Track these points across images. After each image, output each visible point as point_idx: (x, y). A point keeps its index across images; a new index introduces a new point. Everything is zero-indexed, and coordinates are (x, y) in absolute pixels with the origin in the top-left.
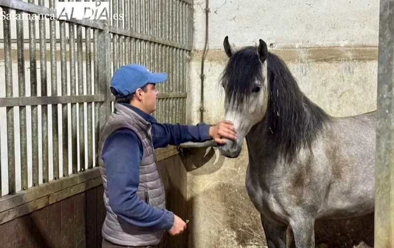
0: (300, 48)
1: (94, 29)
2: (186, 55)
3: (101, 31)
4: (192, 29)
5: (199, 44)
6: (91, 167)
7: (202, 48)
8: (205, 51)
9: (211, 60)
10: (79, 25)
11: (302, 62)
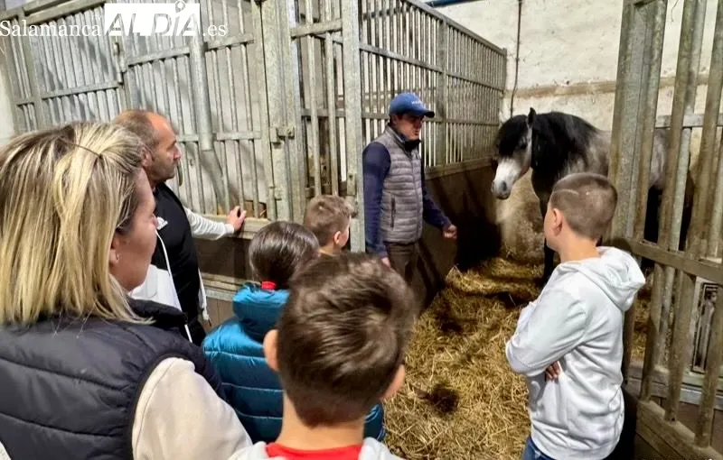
0: (592, 83)
1: (436, 72)
2: (501, 94)
3: (440, 73)
4: (505, 75)
5: (510, 86)
6: (432, 165)
7: (513, 88)
8: (515, 91)
9: (519, 97)
10: (427, 69)
11: (592, 93)
